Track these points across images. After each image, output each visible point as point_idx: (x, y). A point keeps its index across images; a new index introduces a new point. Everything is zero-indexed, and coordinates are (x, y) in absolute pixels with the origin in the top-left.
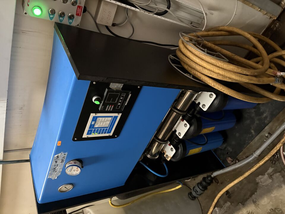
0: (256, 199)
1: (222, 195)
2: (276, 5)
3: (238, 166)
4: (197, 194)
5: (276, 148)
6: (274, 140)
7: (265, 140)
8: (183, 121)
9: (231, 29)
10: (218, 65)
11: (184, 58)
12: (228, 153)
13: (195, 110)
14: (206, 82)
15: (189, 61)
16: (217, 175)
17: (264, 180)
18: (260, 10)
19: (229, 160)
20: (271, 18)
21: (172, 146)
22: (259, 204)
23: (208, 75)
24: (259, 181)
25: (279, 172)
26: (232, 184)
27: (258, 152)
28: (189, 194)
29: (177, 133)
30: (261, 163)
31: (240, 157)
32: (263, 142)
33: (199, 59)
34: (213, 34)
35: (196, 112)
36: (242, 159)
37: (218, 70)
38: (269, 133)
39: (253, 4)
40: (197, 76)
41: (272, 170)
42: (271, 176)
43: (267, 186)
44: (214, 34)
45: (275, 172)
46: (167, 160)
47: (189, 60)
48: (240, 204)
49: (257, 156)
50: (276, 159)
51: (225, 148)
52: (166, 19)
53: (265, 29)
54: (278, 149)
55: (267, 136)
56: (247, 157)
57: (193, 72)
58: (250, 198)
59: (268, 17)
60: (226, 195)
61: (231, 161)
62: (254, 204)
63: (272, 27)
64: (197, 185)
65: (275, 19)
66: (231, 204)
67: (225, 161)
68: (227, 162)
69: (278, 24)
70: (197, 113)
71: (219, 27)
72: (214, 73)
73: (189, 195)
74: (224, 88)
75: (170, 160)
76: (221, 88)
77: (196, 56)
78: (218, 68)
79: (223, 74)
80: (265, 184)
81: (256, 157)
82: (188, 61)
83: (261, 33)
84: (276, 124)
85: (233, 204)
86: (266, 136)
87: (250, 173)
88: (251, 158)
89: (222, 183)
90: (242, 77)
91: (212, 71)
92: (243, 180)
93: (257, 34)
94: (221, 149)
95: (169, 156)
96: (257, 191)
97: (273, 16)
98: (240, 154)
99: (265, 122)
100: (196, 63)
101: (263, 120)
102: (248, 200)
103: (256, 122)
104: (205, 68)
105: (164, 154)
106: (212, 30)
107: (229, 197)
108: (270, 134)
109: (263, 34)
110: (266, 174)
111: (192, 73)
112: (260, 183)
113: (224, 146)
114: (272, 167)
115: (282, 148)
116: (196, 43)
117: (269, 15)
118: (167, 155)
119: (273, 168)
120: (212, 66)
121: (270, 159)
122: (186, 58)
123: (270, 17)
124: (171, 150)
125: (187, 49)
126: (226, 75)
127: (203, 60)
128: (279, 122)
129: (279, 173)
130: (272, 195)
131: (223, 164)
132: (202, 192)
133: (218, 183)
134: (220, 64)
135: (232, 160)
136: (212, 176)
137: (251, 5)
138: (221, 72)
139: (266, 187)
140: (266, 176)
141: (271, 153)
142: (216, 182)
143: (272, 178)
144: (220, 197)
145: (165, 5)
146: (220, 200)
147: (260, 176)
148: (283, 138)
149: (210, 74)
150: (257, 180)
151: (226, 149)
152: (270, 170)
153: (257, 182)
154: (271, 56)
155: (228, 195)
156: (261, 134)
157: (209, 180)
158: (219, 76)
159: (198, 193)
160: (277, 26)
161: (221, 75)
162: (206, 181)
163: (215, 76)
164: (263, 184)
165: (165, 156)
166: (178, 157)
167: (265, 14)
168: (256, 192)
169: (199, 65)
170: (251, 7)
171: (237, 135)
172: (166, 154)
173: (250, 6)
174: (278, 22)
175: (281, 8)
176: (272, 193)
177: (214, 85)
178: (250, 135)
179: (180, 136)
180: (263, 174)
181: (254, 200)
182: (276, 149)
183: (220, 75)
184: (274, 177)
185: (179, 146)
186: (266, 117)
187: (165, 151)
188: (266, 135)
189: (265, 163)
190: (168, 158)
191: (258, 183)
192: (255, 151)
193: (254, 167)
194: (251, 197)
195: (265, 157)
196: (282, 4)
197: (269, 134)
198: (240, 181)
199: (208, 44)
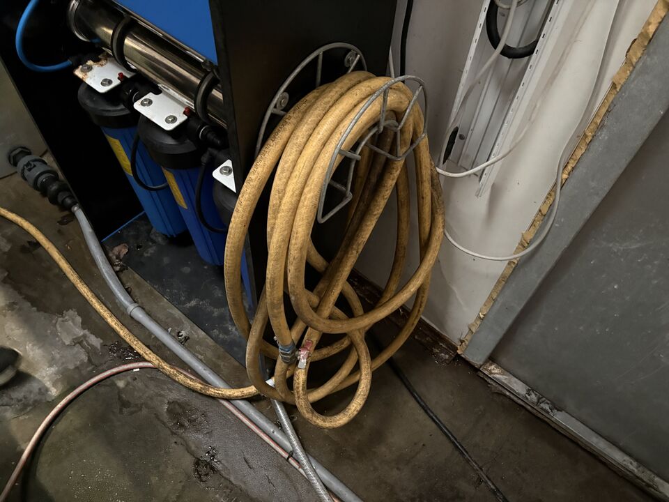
0: (20, 309)
1: (27, 233)
2: (488, 352)
3: (104, 270)
4: (24, 169)
5: (149, 351)
6: (169, 350)
7: (170, 330)
8: (184, 113)
9: (435, 244)
10: (306, 190)
11: (337, 89)
12: (140, 247)
13: (219, 148)
14: (259, 156)
15: (326, 103)
16: (77, 220)
17: (71, 326)
18: (480, 318)
19: (123, 250)
20: (462, 342)
21: (116, 82)
22: (5, 316)
23: (281, 163)
24: (67, 317)
25: (89, 360)
26: (56, 255)
27: (139, 315)
28: (24, 148)
29: (150, 96)
30: (112, 321)
31: (130, 276)
32: (164, 326)
33: (327, 134)
34: (424, 196)
35: (215, 152)
36: (124, 279)
37: (291, 193)
38: (187, 339)
39: (495, 300)
40: (278, 128)
41: (93, 344)
42: (80, 343)
43: (55, 334)
44: (423, 198)
45: (91, 351)
46: (77, 67)
47: (331, 104)
48: (6, 274)
49: (129, 313)
50: (124, 352)
51: (154, 242)
52: (474, 45)
53: (437, 329)
54: (146, 357)
55: (180, 334)
56: (129, 291)
57: (293, 116)
58: (21, 297)
59: (463, 336)
60: (29, 242)
61: (119, 253)
62: (6, 305)
63: (441, 344)
64: (50, 169)
65: (459, 352)
66: (5, 253)
67: (119, 240)
68: (117, 246)
69: (447, 356)
70: (211, 155)
71: (444, 214)
72: (285, 180)
73: (20, 149)
74: (244, 210)
75: (77, 77)
76: (244, 203)
77: (336, 124)
78: (297, 192)
79: (282, 207)
80: (59, 329)
81: (126, 309)
82: (326, 100)
83: (423, 318)
84: (209, 354)
85: (5, 257)
86: (180, 332)
87: (86, 296)
88: (124, 298)
89: (59, 231)
90: (277, 260)
91: (291, 173)
92: (70, 280)
93: (422, 309)
94: (149, 231)
95: (89, 74)
96: (42, 313)
97: (465, 347)
98: (136, 275)
99: (215, 331)
100: (317, 125)
101: (221, 325)
102: (16, 293)
103: (215, 310)
104: (300, 154)
105: (97, 60)
106: (434, 193)
107: (24, 250)
108: (185, 342)
109: (421, 321)
110: (86, 332)
111: (291, 114)
112: (60, 319)
113: (160, 240)
114: (103, 345)
115: (150, 365)
116: (382, 129)
117: (469, 338)
118: (90, 68)
119: (99, 347)
120: (304, 172)
121: (123, 339)
122: (337, 96)
123: (464, 341)
124: (105, 80)
125: (363, 97)
126: (279, 215)
127: (324, 144)
128: (214, 359)
129: (86, 360)
130: (30, 345)
131: (112, 234)
132: (31, 181)
133: (61, 223)
134: (309, 196)
135: (122, 256)
136: (76, 208)
137: (495, 297)
138: (288, 200)
139: (51, 333)
140: (80, 332)
141: (135, 343)
142: (63, 218)
143: (74, 345)
144: (21, 228)
145: (520, 42)
146: (15, 227)
147: (79, 319)
148: (171, 368)
149: (283, 168)
150: (71, 312)
151: (150, 244)
152: (95, 341)
153: (64, 312)
154: (359, 338)
155: (28, 245)
156: (185, 322)
157: (63, 201)
158: (277, 197)
159: (27, 173)
160: (443, 354)
161: (280, 202)
162: (60, 194)
163: (277, 183)
164: (58, 326)
165: (90, 63)
166: (89, 104)
167: (470, 330)
168: (38, 310)
169: (310, 135)
170: (490, 297)
171: (187, 270)
172: (96, 67)
173: (491, 294)
174: (450, 356)
175: (481, 363)
176: (33, 345)
177: (251, 180)
178: (183, 298)
179: (142, 104)
180: (84, 325)
181: (15, 306)
182: (145, 353)
183: (281, 199)
184: (77, 348)
185: (122, 107)
186: (227, 332)
187: (103, 62)
188: (183, 333)
189: (113, 330)
190: (82, 71)
191: (61, 314)
192: (143, 309)
193: (102, 305)
194: (25, 298)
195: (126, 330)
196: (491, 365)
197: (185, 337)
198: (65, 274)
199: (392, 176)
